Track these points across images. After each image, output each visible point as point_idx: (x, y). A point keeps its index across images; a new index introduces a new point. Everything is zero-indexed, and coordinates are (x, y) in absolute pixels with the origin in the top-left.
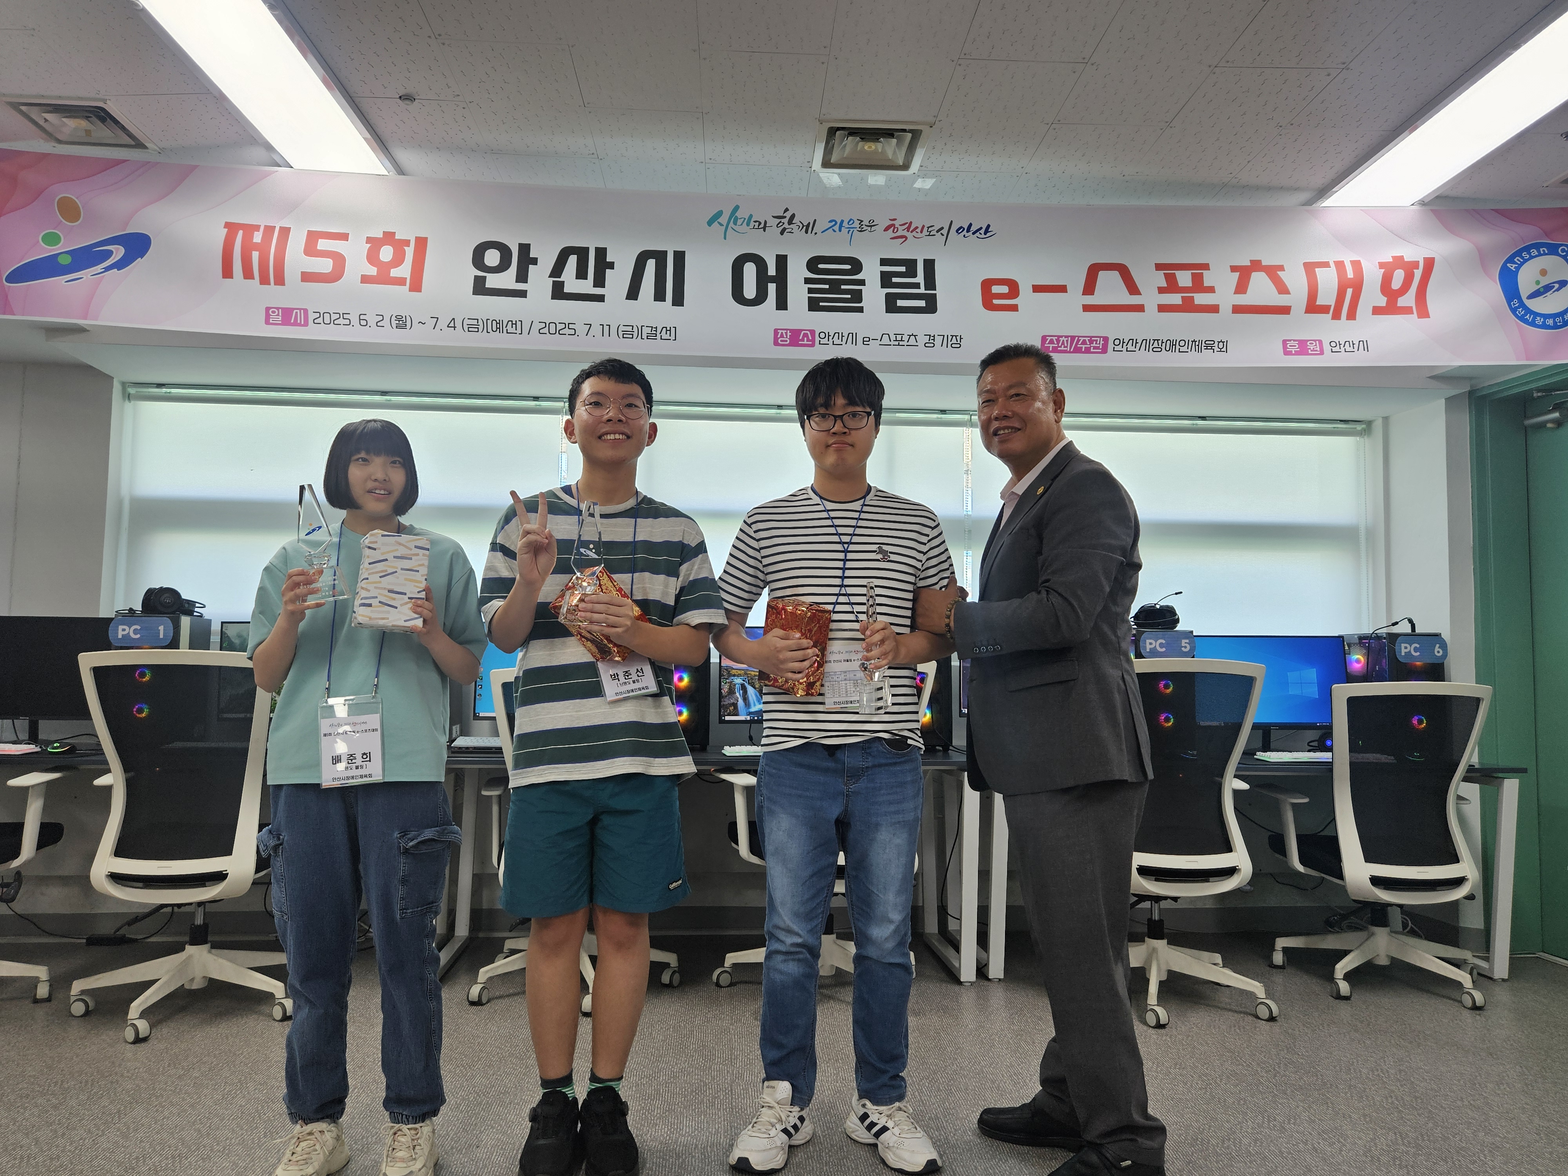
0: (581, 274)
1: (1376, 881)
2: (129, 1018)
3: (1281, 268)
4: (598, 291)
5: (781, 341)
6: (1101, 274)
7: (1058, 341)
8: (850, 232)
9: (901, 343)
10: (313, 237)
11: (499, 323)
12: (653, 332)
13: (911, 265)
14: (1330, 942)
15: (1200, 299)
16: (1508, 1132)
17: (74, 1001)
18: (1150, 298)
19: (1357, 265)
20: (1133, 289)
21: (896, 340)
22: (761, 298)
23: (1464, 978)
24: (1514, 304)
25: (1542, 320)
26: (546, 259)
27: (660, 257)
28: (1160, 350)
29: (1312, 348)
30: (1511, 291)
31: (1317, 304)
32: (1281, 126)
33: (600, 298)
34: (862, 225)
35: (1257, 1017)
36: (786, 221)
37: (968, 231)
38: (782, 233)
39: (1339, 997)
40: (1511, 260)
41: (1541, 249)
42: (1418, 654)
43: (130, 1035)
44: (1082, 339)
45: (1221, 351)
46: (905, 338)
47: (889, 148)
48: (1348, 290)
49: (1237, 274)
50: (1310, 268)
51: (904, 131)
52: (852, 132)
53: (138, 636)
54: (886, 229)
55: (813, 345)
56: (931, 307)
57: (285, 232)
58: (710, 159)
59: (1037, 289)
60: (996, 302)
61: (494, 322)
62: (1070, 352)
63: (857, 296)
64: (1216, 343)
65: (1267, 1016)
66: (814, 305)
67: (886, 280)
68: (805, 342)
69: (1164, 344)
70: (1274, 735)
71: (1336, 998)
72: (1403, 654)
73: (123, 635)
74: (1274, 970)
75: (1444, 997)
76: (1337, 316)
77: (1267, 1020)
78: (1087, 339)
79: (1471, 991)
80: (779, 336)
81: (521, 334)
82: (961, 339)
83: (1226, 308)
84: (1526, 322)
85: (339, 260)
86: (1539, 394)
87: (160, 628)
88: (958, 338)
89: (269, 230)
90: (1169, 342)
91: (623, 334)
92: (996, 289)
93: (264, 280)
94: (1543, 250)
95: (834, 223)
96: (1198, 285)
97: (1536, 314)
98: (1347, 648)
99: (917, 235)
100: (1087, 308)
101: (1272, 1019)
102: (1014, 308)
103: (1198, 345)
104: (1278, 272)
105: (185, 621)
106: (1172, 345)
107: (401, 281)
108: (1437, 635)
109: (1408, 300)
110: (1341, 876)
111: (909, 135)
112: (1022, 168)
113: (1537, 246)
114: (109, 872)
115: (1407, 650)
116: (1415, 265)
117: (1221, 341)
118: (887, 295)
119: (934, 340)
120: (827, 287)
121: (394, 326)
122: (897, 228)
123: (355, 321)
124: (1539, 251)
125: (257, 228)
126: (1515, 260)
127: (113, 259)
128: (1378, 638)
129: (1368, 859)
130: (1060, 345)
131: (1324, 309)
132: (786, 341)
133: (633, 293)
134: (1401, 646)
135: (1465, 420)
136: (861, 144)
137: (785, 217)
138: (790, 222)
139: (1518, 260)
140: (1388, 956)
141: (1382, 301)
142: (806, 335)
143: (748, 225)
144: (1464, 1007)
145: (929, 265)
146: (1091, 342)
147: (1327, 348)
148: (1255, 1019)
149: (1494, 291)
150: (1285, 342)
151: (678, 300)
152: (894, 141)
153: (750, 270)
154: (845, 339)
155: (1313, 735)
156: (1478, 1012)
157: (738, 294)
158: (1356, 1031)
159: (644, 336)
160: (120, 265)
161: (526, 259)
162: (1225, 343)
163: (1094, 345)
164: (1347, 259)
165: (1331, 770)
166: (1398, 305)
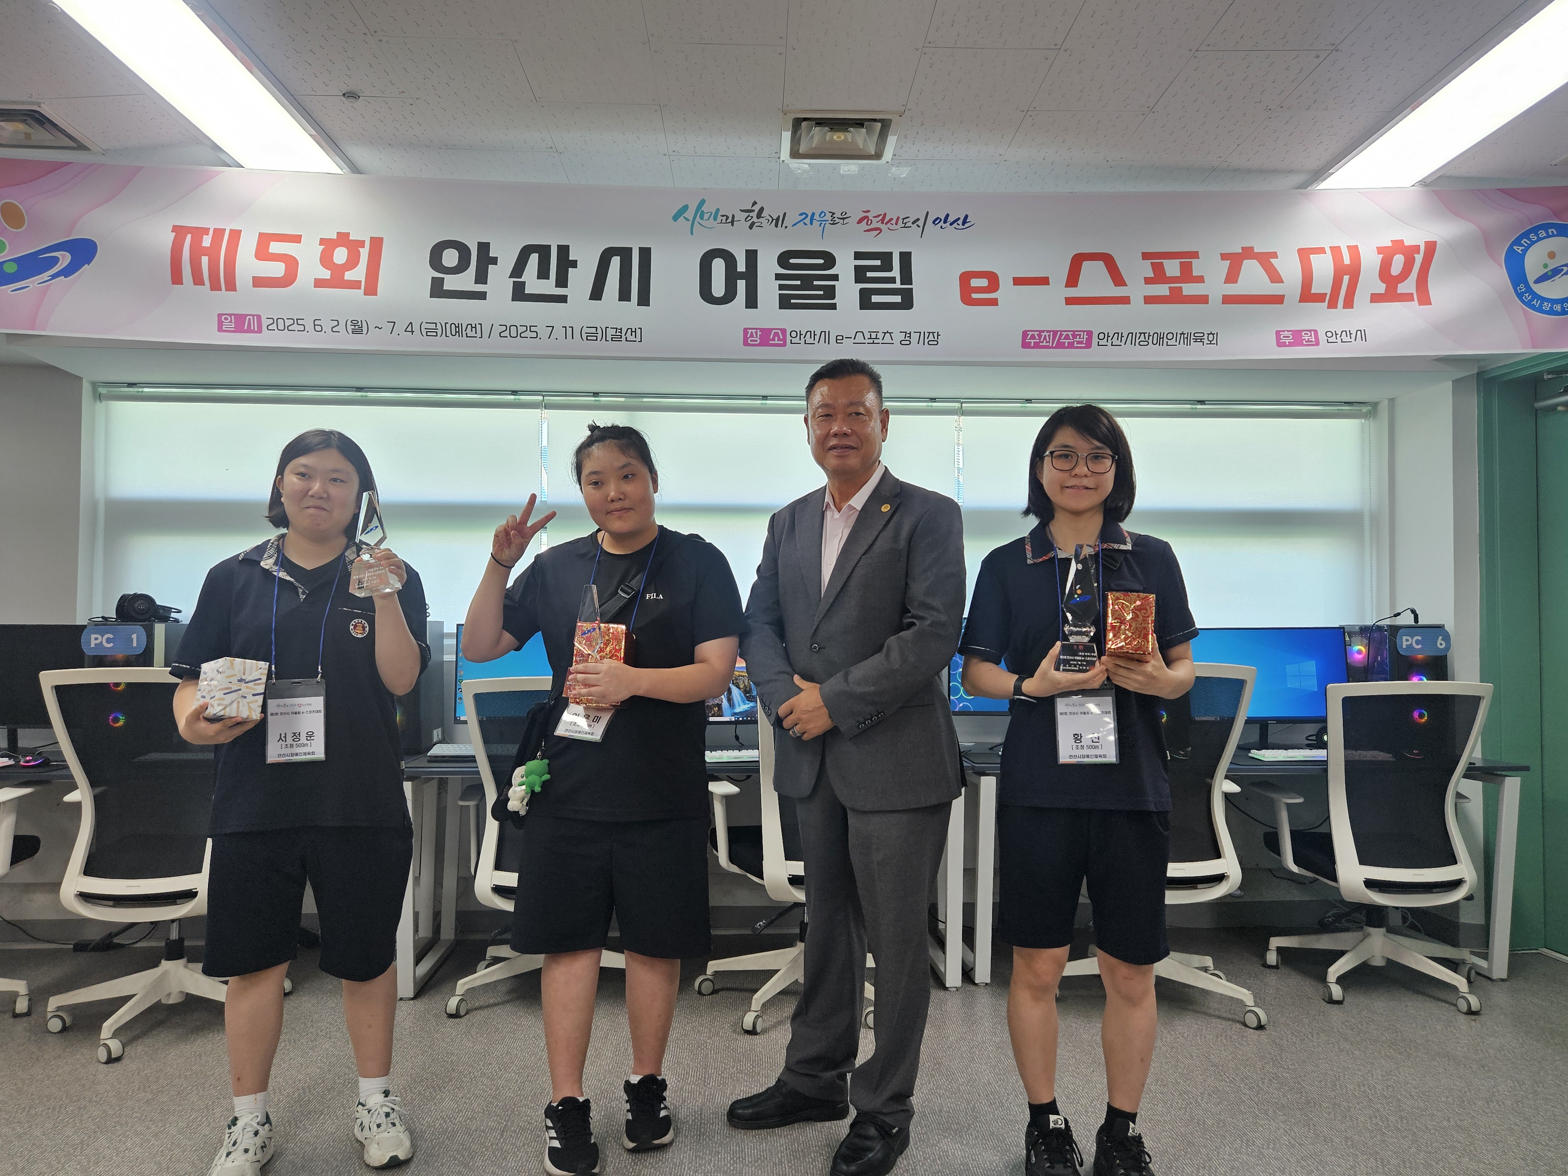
0: (543, 274)
1: (1370, 884)
2: (101, 1038)
3: (1274, 255)
4: (560, 291)
5: (751, 341)
6: (1086, 264)
7: (1040, 336)
8: (822, 225)
9: (876, 341)
10: (265, 239)
11: (458, 327)
12: (618, 334)
13: (886, 259)
14: (1324, 942)
15: (1189, 289)
16: (1493, 1158)
17: (51, 1018)
18: (1136, 289)
19: (1354, 251)
20: (1118, 279)
21: (871, 338)
22: (729, 296)
23: (1459, 981)
24: (1520, 289)
25: (1550, 305)
26: (507, 258)
27: (625, 254)
28: (1147, 343)
29: (1307, 338)
30: (1517, 276)
31: (1313, 292)
32: (1270, 110)
33: (563, 299)
34: (834, 217)
35: (1245, 1025)
36: (754, 214)
37: (945, 222)
38: (751, 227)
39: (1331, 1001)
40: (1517, 242)
41: (1550, 230)
42: (1420, 646)
43: (102, 1055)
44: (1065, 333)
45: (1210, 344)
46: (880, 336)
47: (859, 138)
48: (1345, 277)
49: (1228, 263)
50: (1304, 254)
51: (875, 120)
52: (820, 122)
53: (111, 645)
54: (860, 222)
55: (784, 345)
56: (907, 303)
57: (236, 235)
58: (674, 151)
59: (1018, 281)
60: (974, 296)
61: (453, 326)
62: (1052, 347)
63: (830, 292)
64: (1206, 336)
65: (1254, 1024)
66: (785, 303)
67: (860, 274)
68: (776, 342)
69: (1151, 338)
70: (1272, 728)
71: (1329, 1003)
72: (1404, 647)
73: (95, 644)
74: (1268, 970)
75: (1438, 999)
76: (1333, 305)
77: (1256, 1029)
78: (1070, 333)
79: (1467, 995)
80: (748, 336)
81: (482, 337)
82: (938, 335)
83: (1215, 297)
84: (1533, 307)
85: (291, 263)
86: (1550, 376)
87: (133, 636)
88: (936, 335)
89: (219, 233)
90: (1156, 335)
91: (587, 336)
92: (975, 283)
93: (215, 286)
94: (1552, 232)
95: (804, 216)
96: (1187, 275)
97: (1544, 299)
98: (1347, 639)
99: (891, 227)
100: (1070, 301)
101: (1260, 1027)
102: (994, 302)
103: (1185, 338)
104: (1271, 260)
105: (160, 629)
106: (1160, 338)
107: (355, 285)
108: (1440, 627)
109: (1408, 286)
110: (1335, 878)
111: (879, 124)
112: (1000, 155)
113: (1545, 227)
114: (78, 892)
115: (1408, 643)
116: (1416, 249)
117: (1211, 333)
118: (862, 291)
119: (910, 337)
120: (799, 283)
121: (350, 331)
122: (871, 220)
123: (309, 326)
124: (1547, 233)
125: (206, 231)
126: (1522, 242)
127: (61, 266)
128: (1380, 629)
129: (1363, 861)
130: (1042, 340)
131: (1320, 298)
132: (756, 341)
133: (597, 294)
134: (1402, 638)
135: (1473, 403)
136: (829, 135)
137: (754, 211)
138: (759, 216)
139: (1525, 242)
140: (1383, 957)
141: (1381, 288)
142: (776, 334)
143: (715, 219)
144: (1459, 1011)
145: (906, 258)
146: (1074, 336)
147: (1322, 338)
148: (1243, 1027)
149: (1499, 275)
150: (1278, 333)
151: (644, 300)
152: (864, 130)
153: (718, 267)
154: (817, 338)
155: (1311, 729)
156: (1473, 1017)
157: (706, 293)
158: (1346, 1040)
159: (609, 338)
160: (67, 272)
161: (486, 259)
162: (1215, 335)
163: (1078, 339)
164: (1344, 245)
165: (1326, 770)
166: (1398, 292)
